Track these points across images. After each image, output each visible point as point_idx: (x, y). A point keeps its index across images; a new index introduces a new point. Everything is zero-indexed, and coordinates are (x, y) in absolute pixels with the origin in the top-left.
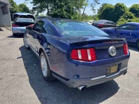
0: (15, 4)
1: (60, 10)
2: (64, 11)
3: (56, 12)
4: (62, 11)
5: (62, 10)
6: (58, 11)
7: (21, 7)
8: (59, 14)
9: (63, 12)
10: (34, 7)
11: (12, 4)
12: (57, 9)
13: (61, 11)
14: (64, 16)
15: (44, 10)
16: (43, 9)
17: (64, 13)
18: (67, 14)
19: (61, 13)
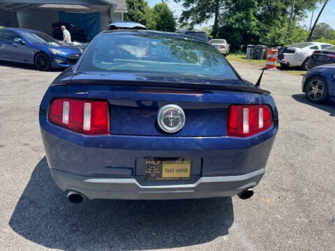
0: (146, 5)
1: (242, 15)
2: (253, 18)
3: (231, 20)
4: (247, 18)
5: (248, 14)
6: (235, 17)
7: (158, 11)
8: (237, 25)
9: (250, 21)
10: (185, 10)
11: (139, 4)
12: (235, 14)
13: (242, 19)
14: (251, 31)
15: (208, 17)
16: (207, 14)
17: (253, 22)
18: (258, 26)
19: (242, 24)
